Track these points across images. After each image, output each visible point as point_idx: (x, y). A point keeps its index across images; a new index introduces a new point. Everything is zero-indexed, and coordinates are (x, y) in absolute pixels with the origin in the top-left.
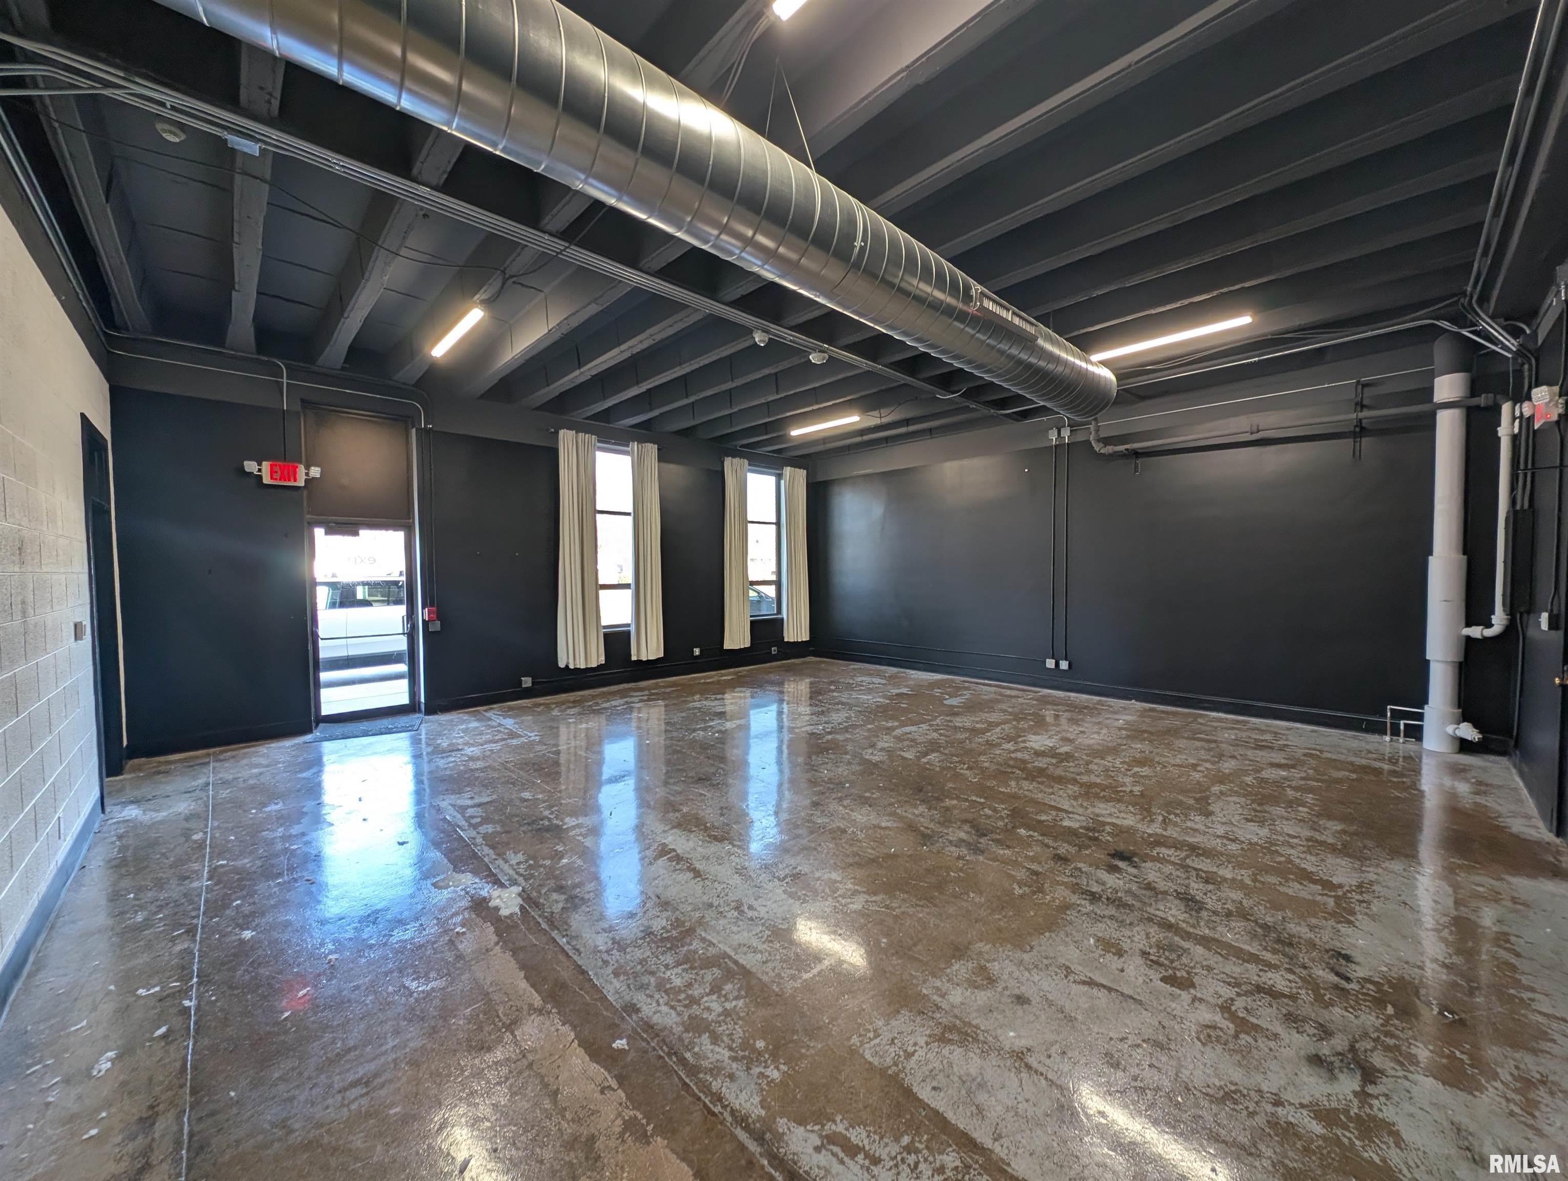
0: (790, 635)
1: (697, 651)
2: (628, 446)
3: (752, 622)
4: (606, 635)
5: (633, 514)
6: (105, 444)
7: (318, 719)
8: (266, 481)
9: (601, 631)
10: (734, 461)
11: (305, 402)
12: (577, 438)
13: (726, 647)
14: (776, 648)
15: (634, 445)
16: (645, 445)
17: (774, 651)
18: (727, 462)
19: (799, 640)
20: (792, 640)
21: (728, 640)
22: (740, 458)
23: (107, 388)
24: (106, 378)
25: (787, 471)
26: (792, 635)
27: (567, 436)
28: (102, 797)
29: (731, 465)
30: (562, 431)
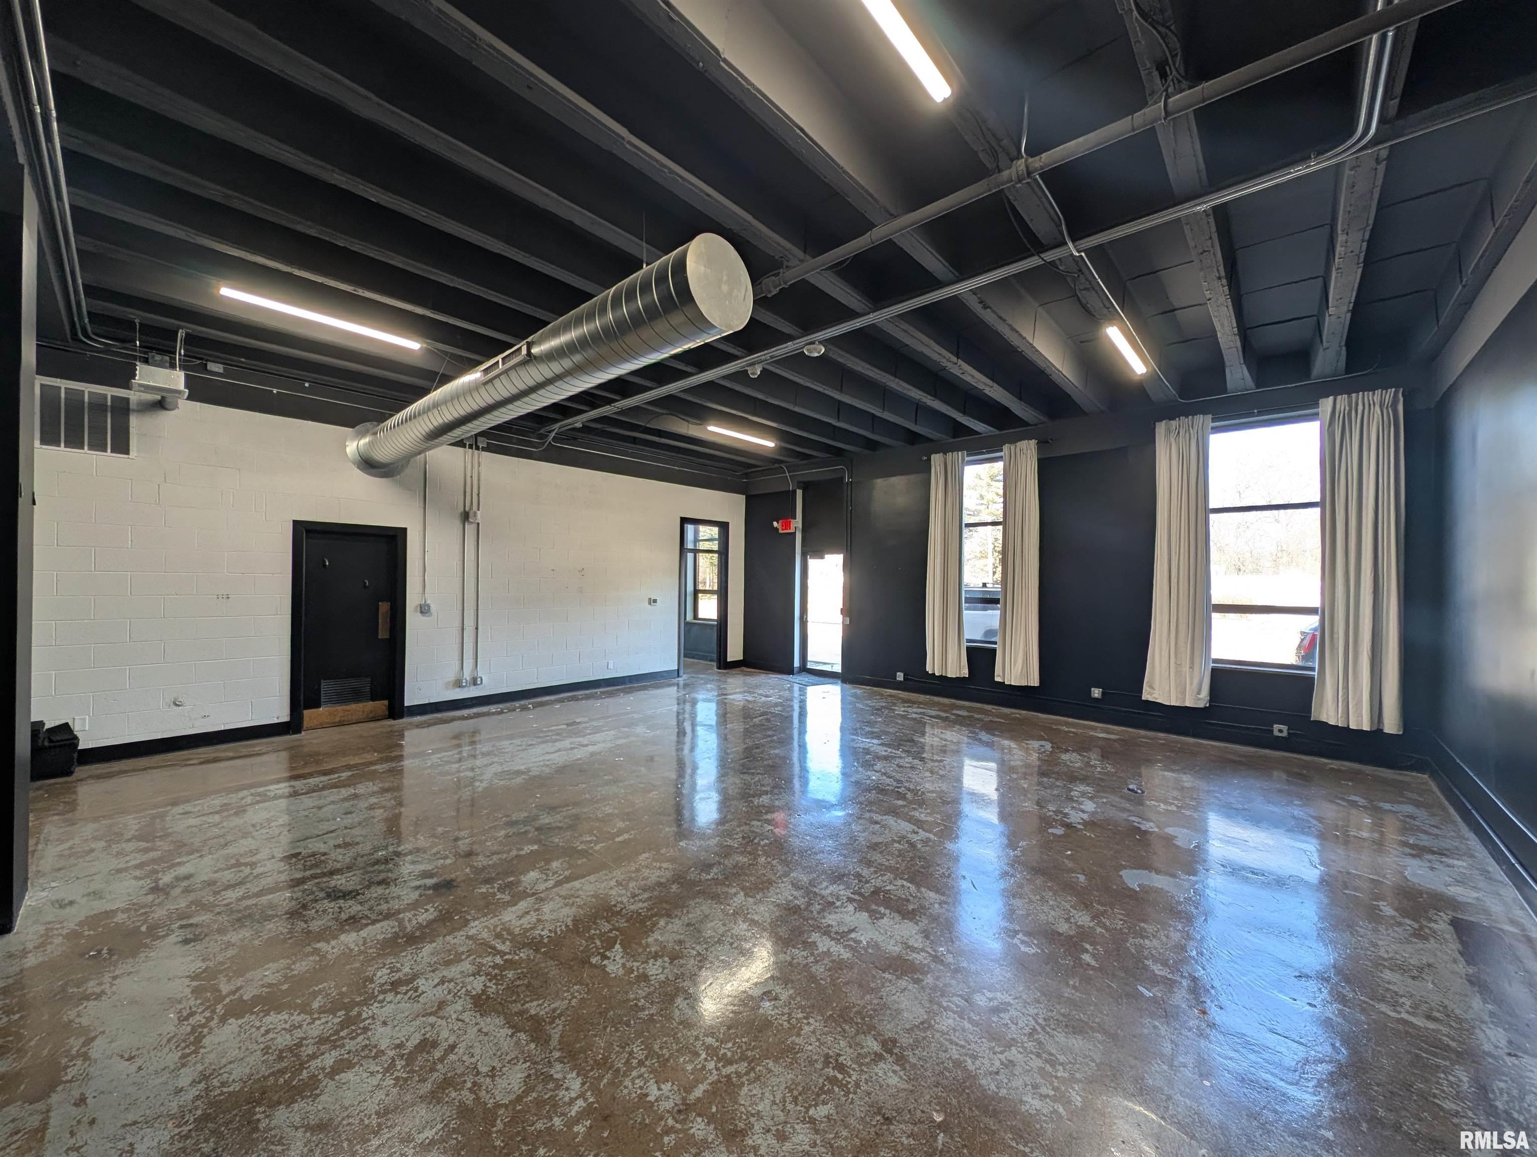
0: (1327, 712)
1: (1096, 693)
2: (1000, 451)
5: (1004, 523)
6: (727, 524)
7: (804, 669)
8: (781, 531)
9: (965, 645)
10: (1174, 423)
11: (804, 483)
12: (945, 459)
13: (1145, 697)
14: (1284, 728)
15: (1006, 447)
16: (1018, 444)
17: (1281, 731)
18: (1161, 428)
19: (1353, 726)
20: (1332, 722)
21: (1151, 687)
22: (1187, 416)
23: (742, 498)
24: (742, 494)
25: (1326, 404)
26: (1332, 712)
27: (937, 459)
28: (678, 670)
29: (1168, 431)
30: (933, 456)
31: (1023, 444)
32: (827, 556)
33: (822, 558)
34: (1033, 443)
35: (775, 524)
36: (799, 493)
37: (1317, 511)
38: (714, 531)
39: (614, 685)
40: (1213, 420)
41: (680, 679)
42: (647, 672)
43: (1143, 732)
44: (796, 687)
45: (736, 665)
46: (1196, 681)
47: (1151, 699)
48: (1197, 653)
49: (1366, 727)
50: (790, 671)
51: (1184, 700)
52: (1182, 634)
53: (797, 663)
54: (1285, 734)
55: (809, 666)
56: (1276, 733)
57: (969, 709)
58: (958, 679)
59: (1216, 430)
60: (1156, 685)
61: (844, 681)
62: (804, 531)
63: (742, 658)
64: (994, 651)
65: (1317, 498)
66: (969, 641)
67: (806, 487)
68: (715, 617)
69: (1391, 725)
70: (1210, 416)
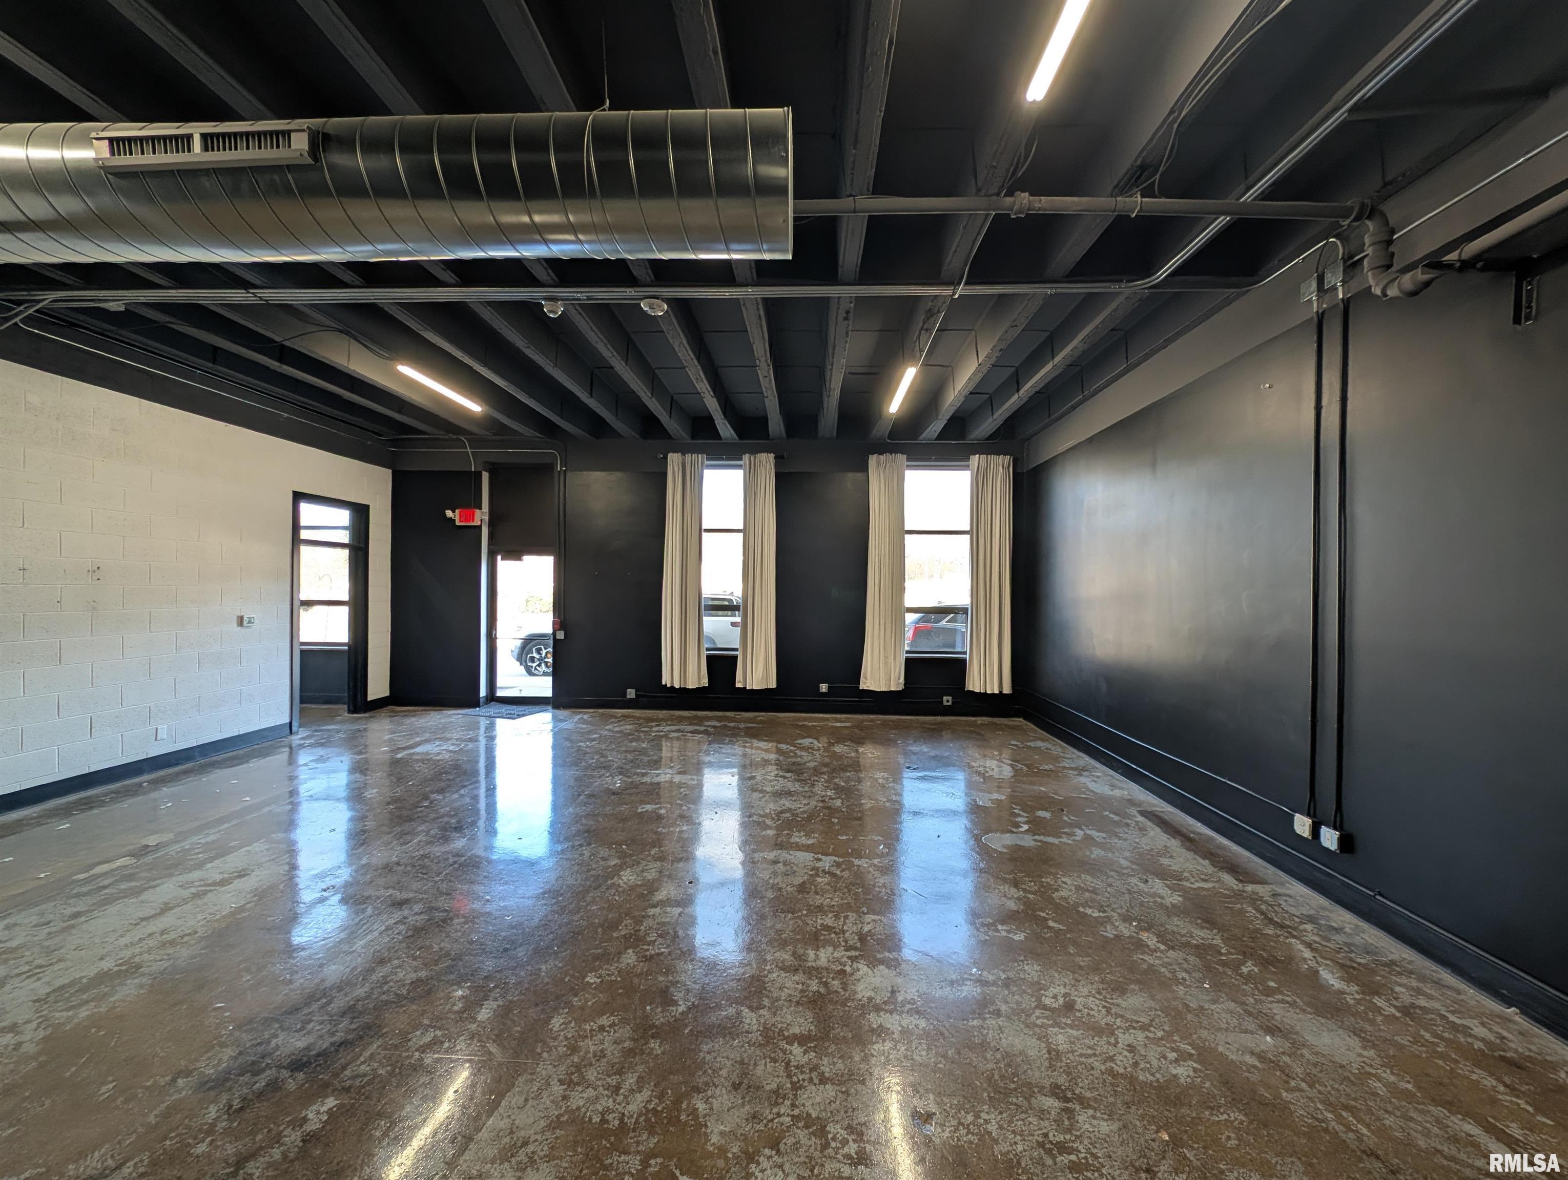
0: (974, 684)
1: (824, 688)
2: (741, 459)
3: (907, 660)
4: (710, 658)
5: (744, 531)
6: (367, 508)
7: (492, 698)
8: (458, 523)
9: (705, 653)
10: (882, 457)
11: (492, 464)
12: (684, 460)
13: (862, 686)
14: (950, 698)
15: (746, 457)
16: (758, 456)
17: (948, 701)
18: (873, 460)
19: (989, 692)
20: (977, 691)
21: (866, 679)
22: (891, 454)
23: (387, 474)
24: (388, 468)
25: (975, 459)
26: (977, 683)
27: (674, 459)
28: (291, 723)
29: (878, 464)
30: (670, 455)
31: (763, 456)
32: (527, 559)
33: (519, 558)
34: (772, 456)
35: (449, 513)
36: (485, 476)
37: (968, 537)
38: (343, 517)
39: (170, 765)
40: (908, 460)
41: (294, 737)
42: (236, 734)
43: (865, 717)
44: (483, 723)
45: (380, 704)
46: (897, 670)
47: (866, 688)
48: (898, 647)
49: (996, 691)
50: (473, 702)
51: (890, 686)
52: (888, 631)
53: (483, 692)
54: (950, 703)
55: (500, 693)
56: (945, 703)
57: (718, 719)
58: (698, 690)
59: (909, 467)
60: (869, 677)
61: (556, 707)
62: (491, 524)
63: (387, 694)
64: (735, 658)
65: (968, 528)
66: (708, 649)
67: (494, 470)
68: (345, 639)
69: (1007, 690)
70: (905, 456)
